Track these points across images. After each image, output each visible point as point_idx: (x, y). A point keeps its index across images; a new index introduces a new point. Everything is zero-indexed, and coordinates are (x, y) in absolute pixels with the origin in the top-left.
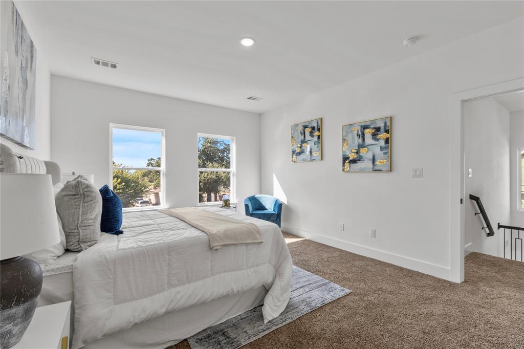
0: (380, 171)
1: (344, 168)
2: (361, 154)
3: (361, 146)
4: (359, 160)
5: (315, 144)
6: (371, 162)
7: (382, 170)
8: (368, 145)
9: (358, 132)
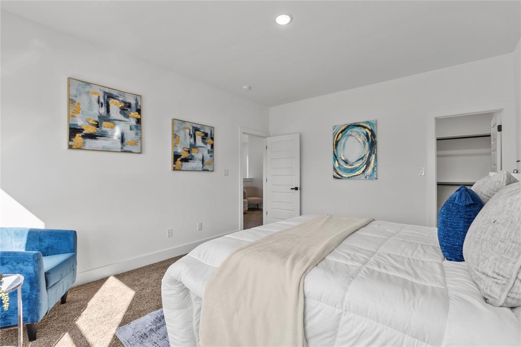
0: (208, 170)
1: (175, 166)
2: (193, 154)
3: (193, 146)
4: (191, 159)
5: (131, 129)
6: (201, 162)
7: (210, 170)
8: (199, 147)
9: (190, 132)
